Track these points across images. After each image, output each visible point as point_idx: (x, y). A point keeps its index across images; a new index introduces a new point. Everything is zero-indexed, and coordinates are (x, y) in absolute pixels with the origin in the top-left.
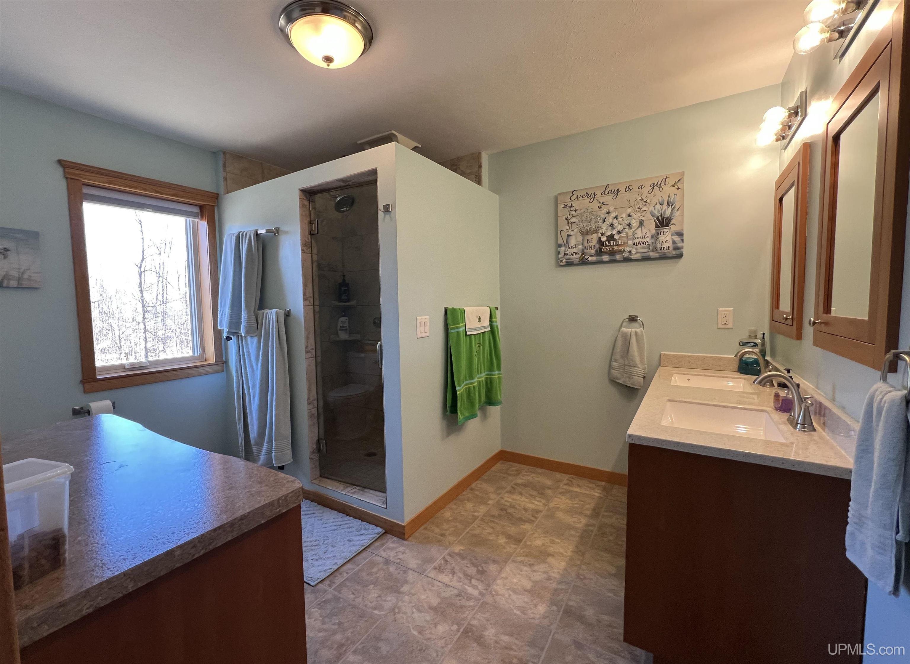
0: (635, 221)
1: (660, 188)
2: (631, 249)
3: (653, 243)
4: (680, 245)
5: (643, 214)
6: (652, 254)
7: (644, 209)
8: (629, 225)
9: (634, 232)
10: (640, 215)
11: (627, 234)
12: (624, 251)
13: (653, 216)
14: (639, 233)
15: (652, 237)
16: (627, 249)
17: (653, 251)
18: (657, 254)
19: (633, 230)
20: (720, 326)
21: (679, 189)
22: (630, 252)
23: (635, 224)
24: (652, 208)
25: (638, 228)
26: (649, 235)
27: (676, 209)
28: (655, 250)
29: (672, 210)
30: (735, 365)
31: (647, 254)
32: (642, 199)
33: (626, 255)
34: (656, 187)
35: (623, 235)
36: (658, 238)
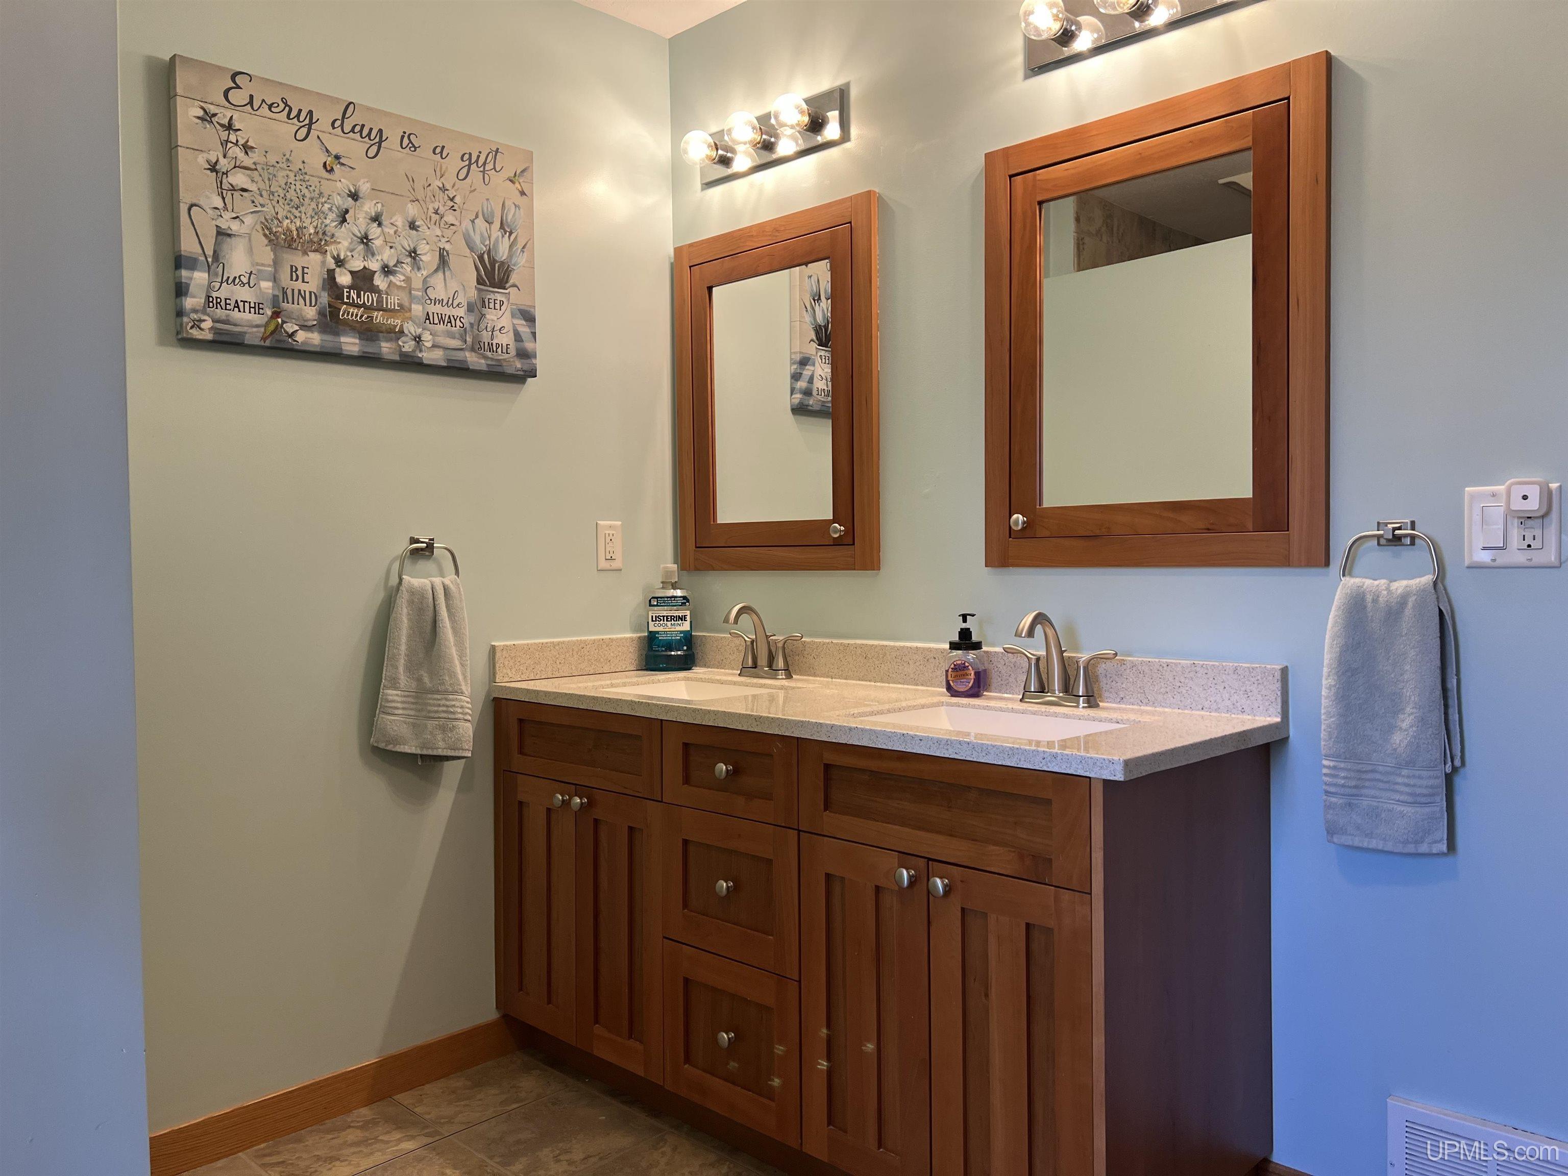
0: (428, 247)
1: (484, 172)
2: (419, 331)
3: (472, 325)
4: (529, 345)
5: (448, 233)
6: (473, 360)
7: (450, 218)
8: (413, 254)
9: (425, 281)
10: (439, 233)
11: (408, 280)
12: (402, 332)
13: (472, 249)
14: (439, 290)
15: (470, 308)
16: (411, 328)
17: (473, 349)
18: (483, 361)
19: (425, 273)
20: (603, 564)
21: (523, 193)
22: (418, 339)
23: (429, 258)
24: (466, 224)
25: (436, 271)
26: (461, 299)
27: (519, 246)
28: (477, 346)
29: (511, 247)
30: (631, 656)
31: (459, 355)
32: (443, 189)
33: (408, 346)
34: (474, 167)
35: (398, 279)
36: (483, 315)
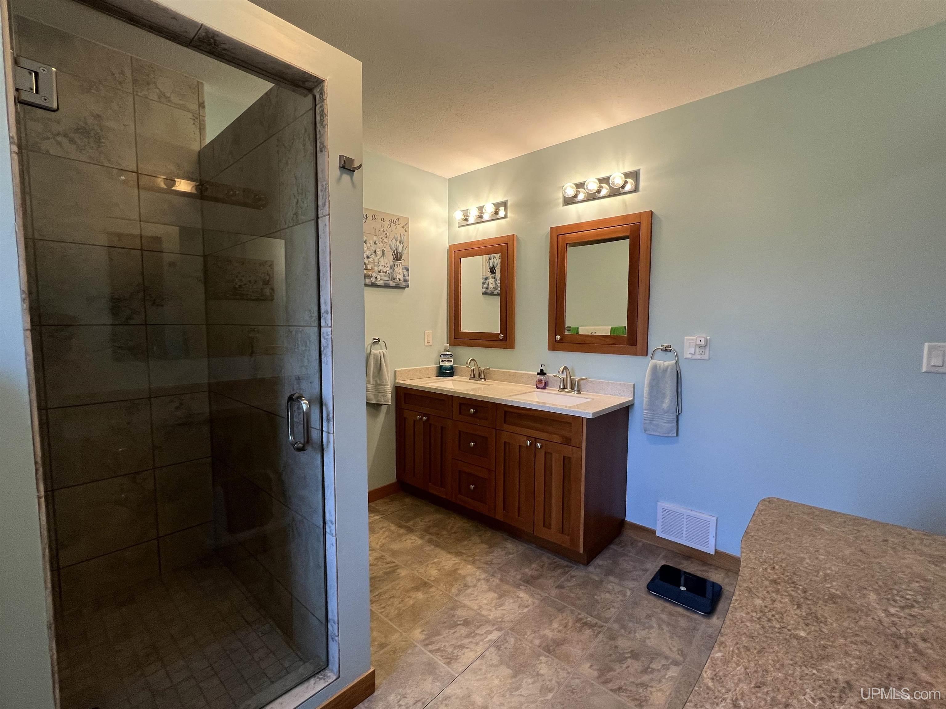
0: (379, 250)
1: (395, 225)
2: (377, 275)
3: (391, 273)
4: (407, 278)
5: (385, 245)
6: (392, 283)
7: (385, 240)
8: (375, 252)
9: (378, 260)
10: (382, 245)
11: (374, 260)
12: (372, 276)
13: (391, 249)
14: (382, 263)
15: (391, 268)
16: (374, 275)
17: (391, 280)
18: (394, 284)
19: (378, 257)
20: (426, 344)
21: (406, 231)
22: (376, 278)
23: (379, 253)
24: (390, 242)
25: (381, 257)
26: (388, 265)
27: (405, 247)
28: (392, 279)
29: (403, 247)
30: (434, 372)
31: (387, 282)
32: (384, 231)
33: (373, 280)
34: (392, 224)
35: (371, 260)
36: (394, 269)
